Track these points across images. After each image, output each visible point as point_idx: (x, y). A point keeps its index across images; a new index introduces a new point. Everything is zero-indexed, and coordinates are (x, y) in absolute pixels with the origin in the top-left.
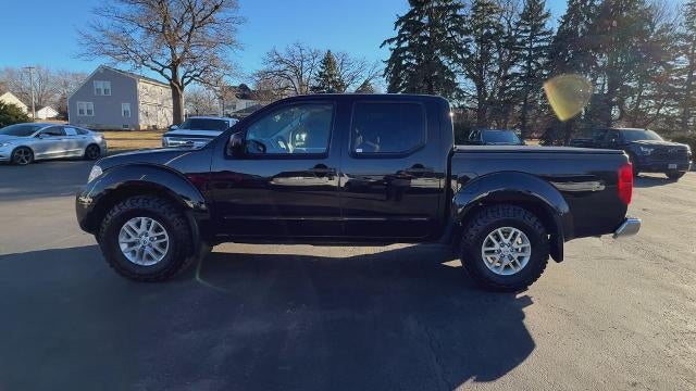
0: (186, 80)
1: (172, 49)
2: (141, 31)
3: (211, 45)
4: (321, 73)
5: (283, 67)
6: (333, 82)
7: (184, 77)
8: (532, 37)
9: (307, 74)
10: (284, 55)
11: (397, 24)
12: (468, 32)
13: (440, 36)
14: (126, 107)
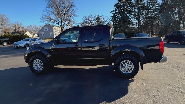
0: (64, 26)
1: (61, 18)
2: (54, 15)
3: (70, 16)
4: (96, 21)
5: (87, 20)
6: (99, 23)
7: (64, 25)
8: (153, 6)
9: (93, 22)
10: (87, 17)
11: (115, 6)
12: (134, 6)
13: (127, 8)
14: (51, 33)
